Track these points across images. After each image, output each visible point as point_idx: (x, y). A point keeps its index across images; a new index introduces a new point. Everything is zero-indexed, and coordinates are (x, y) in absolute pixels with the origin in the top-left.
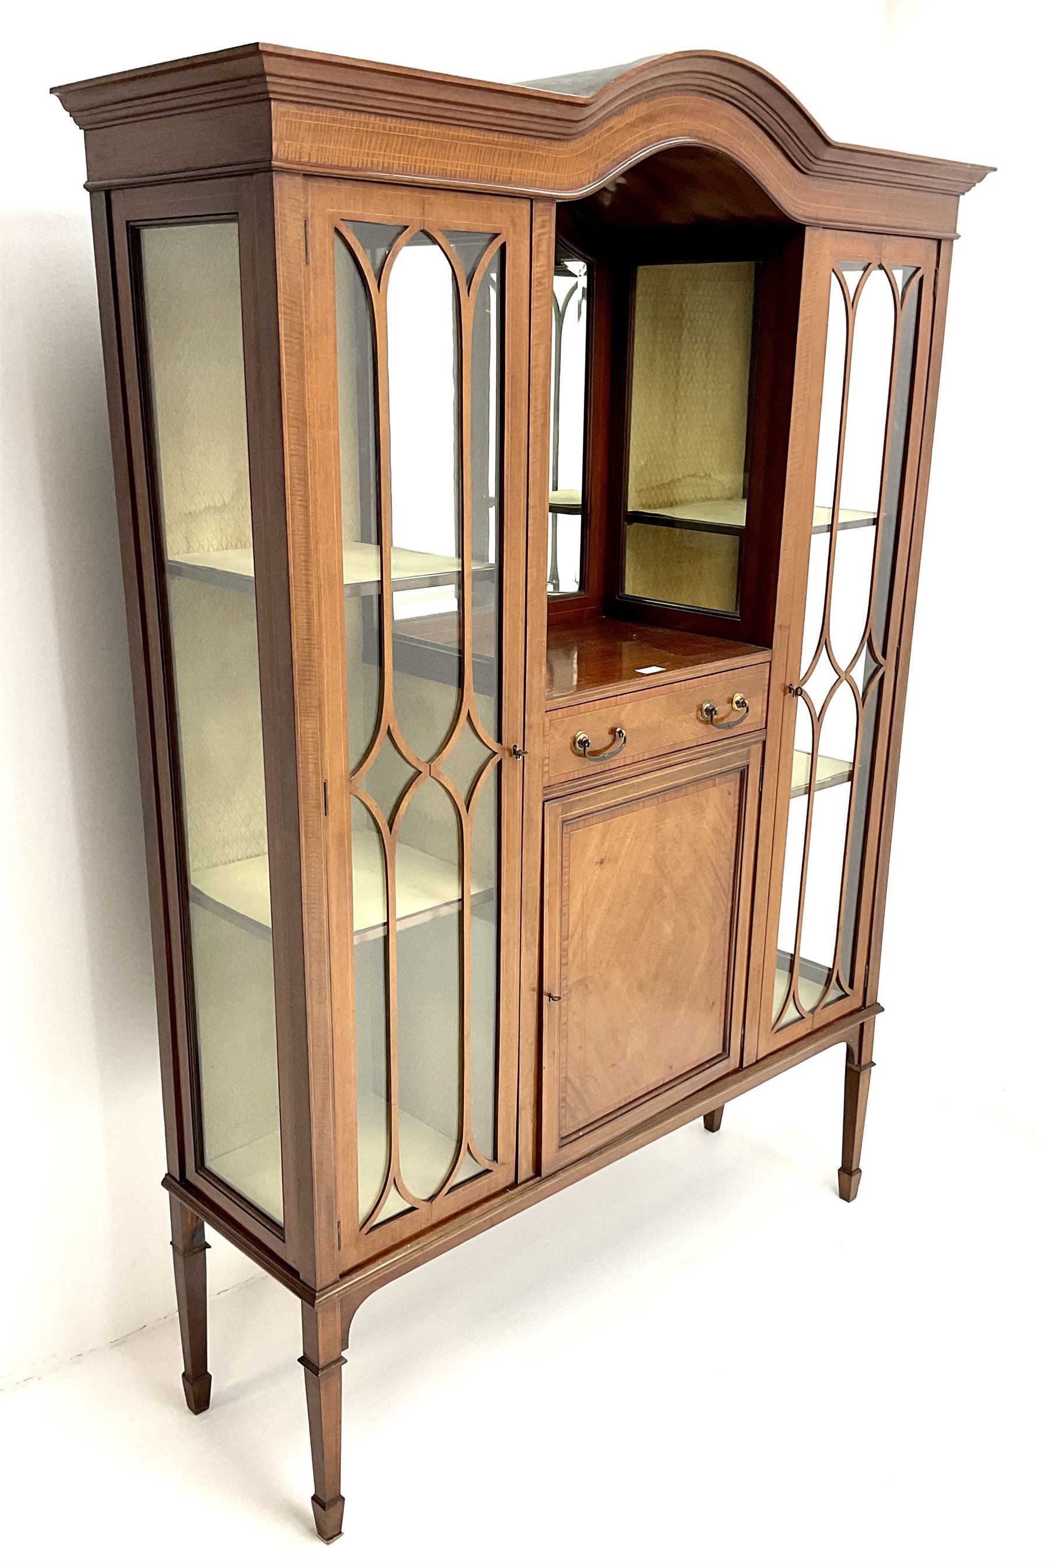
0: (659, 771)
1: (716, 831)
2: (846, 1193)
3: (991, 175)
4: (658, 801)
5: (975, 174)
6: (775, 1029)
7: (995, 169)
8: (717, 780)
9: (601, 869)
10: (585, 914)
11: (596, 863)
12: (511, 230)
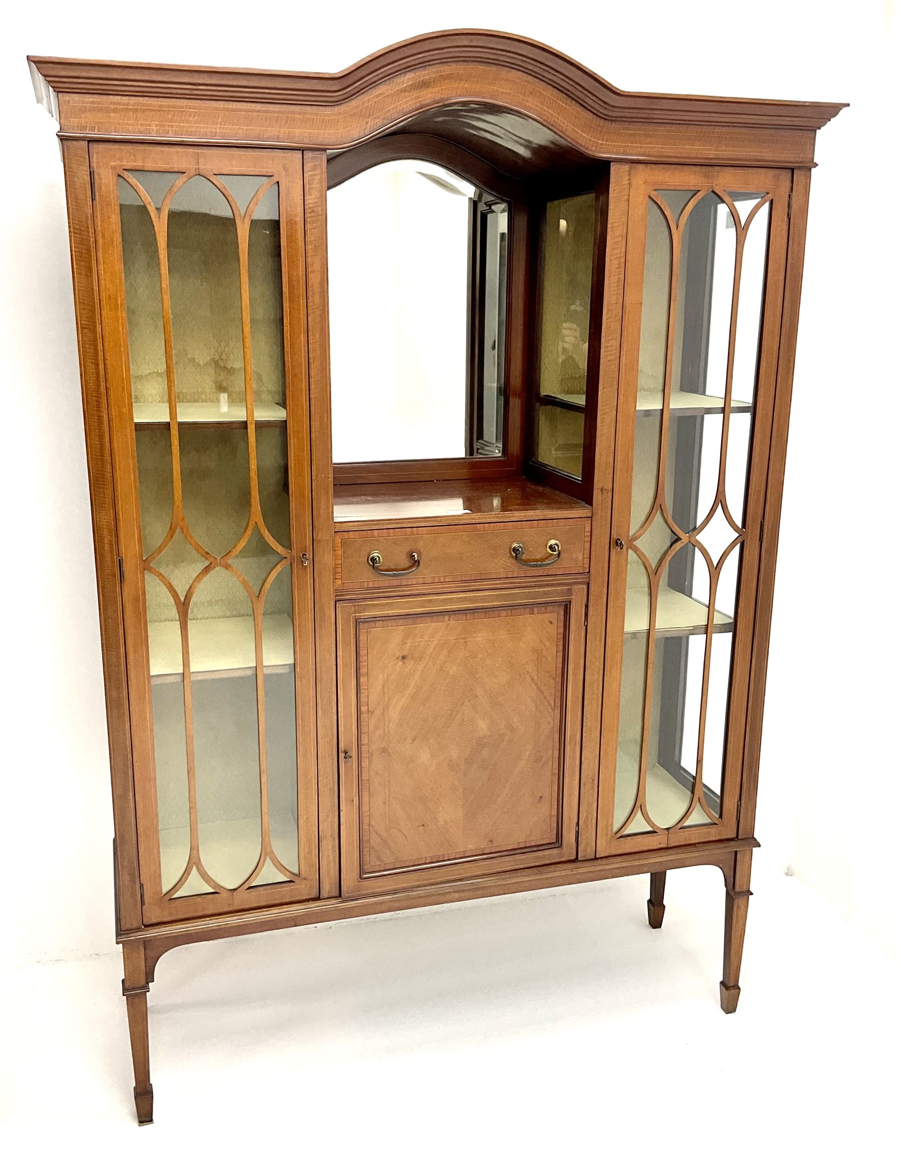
0: (462, 593)
1: (538, 652)
2: (729, 1005)
3: (844, 111)
4: (466, 617)
5: (827, 111)
6: (619, 835)
7: (848, 105)
8: (535, 610)
9: (404, 663)
10: (386, 696)
11: (397, 658)
12: (283, 173)
